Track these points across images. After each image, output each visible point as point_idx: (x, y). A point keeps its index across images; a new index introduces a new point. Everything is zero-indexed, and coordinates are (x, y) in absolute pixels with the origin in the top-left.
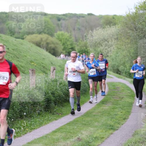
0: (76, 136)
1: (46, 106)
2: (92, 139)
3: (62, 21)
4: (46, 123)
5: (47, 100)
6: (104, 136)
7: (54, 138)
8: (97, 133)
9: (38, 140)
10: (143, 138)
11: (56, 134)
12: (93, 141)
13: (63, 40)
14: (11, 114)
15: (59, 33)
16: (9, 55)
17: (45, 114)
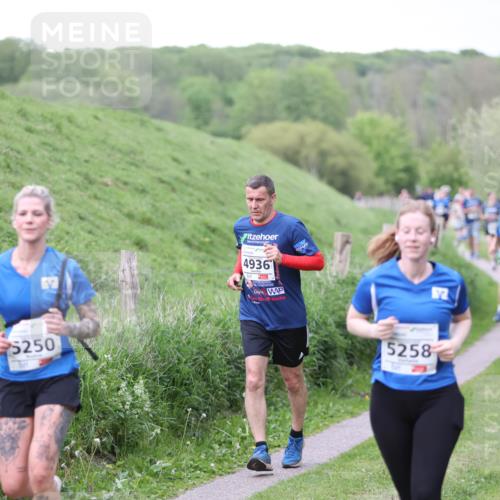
1: (320, 367)
2: (477, 482)
3: (370, 77)
4: (318, 428)
5: (322, 347)
7: (347, 476)
9: (290, 484)
11: (353, 463)
12: (481, 488)
13: (375, 144)
14: (198, 394)
15: (362, 116)
16: (191, 195)
17: (314, 395)
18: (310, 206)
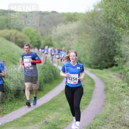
0: (43, 119)
1: (17, 93)
2: (58, 123)
4: (16, 109)
6: (68, 120)
7: (24, 121)
8: (62, 117)
9: (9, 123)
10: (103, 121)
11: (25, 118)
12: (59, 124)
13: (30, 35)
15: (26, 28)
17: (15, 100)
18: (13, 51)
